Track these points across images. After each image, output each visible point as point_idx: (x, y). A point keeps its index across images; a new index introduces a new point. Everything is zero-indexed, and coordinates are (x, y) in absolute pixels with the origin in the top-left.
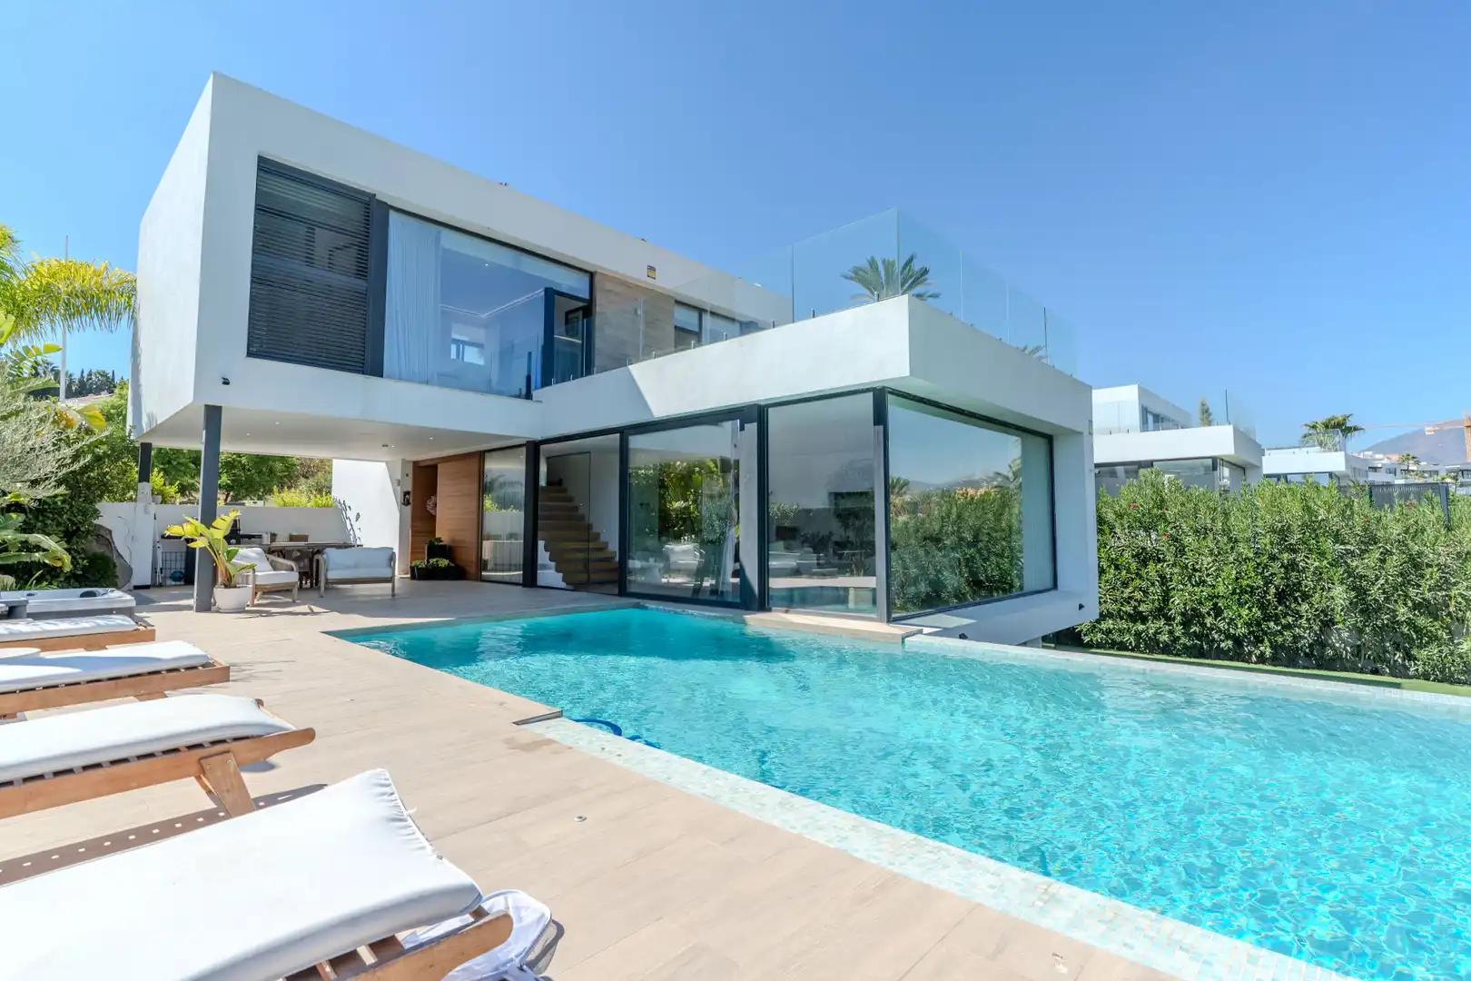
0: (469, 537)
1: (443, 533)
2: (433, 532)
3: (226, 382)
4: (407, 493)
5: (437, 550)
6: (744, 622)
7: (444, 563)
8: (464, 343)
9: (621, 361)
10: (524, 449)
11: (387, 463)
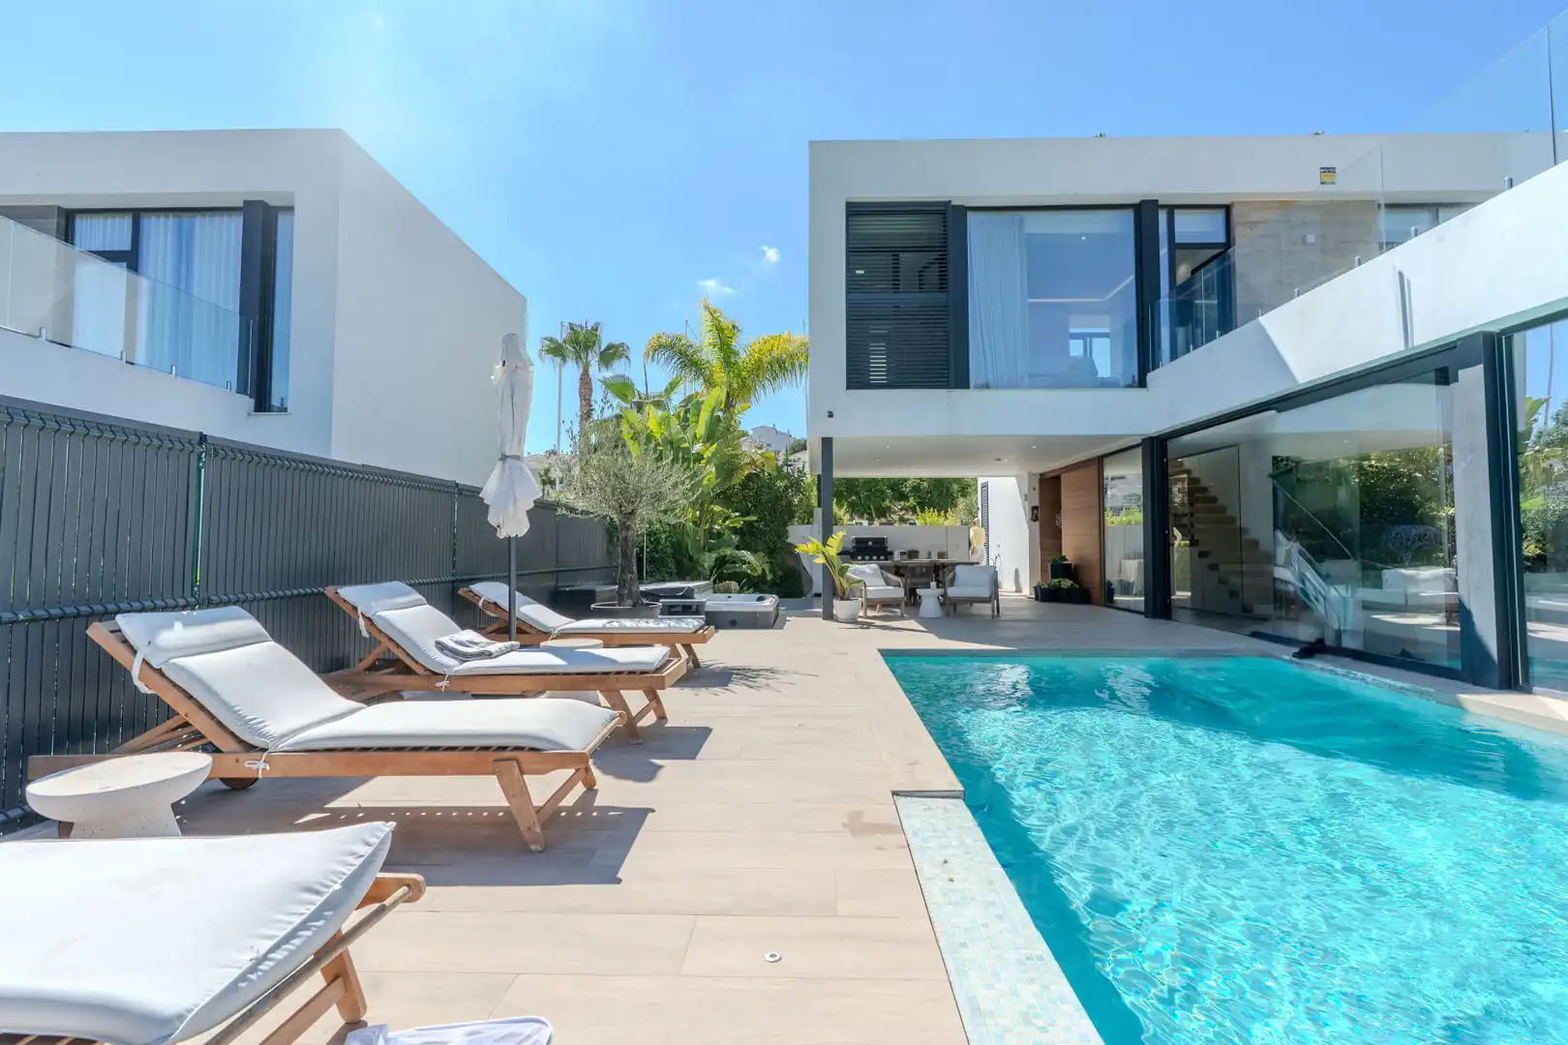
0: (1092, 554)
1: (1069, 552)
2: (1060, 549)
3: (831, 415)
4: (1034, 508)
5: (1061, 569)
6: (1459, 706)
7: (1067, 583)
8: (1092, 335)
9: (1253, 316)
10: (1139, 450)
11: (1016, 477)
